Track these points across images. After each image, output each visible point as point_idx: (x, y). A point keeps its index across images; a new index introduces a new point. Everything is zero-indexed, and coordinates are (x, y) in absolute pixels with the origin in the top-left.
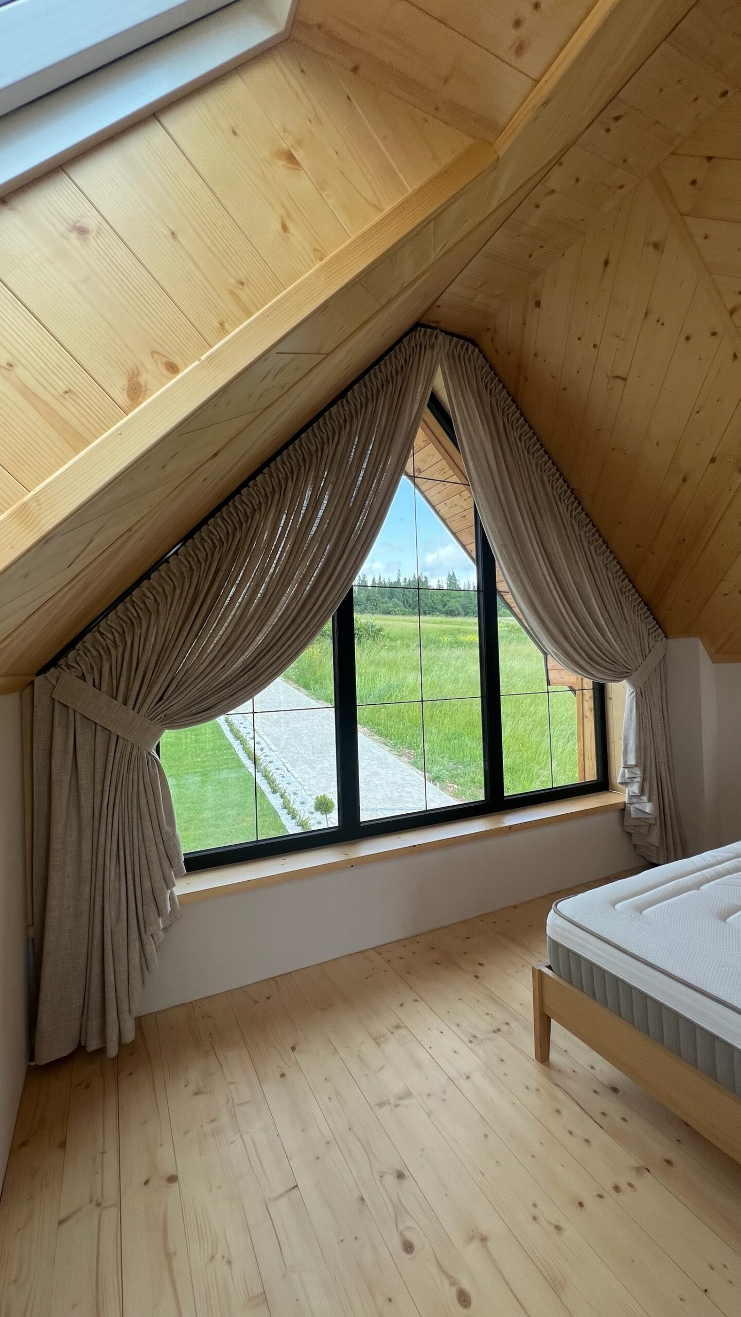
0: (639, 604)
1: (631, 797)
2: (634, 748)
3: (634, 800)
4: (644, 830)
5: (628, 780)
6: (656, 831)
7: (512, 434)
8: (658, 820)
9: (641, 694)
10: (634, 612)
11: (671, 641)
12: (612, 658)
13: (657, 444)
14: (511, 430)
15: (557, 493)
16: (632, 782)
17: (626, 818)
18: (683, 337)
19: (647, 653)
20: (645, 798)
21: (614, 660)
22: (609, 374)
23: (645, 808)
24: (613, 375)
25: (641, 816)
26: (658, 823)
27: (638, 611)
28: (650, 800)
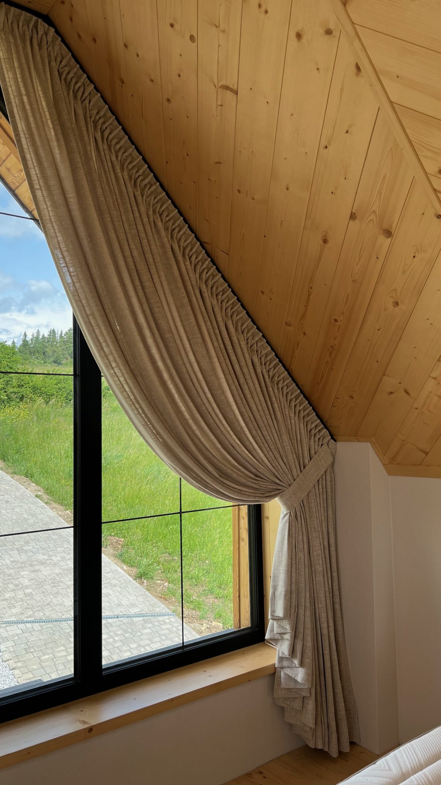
0: (297, 398)
1: (281, 659)
2: (283, 593)
3: (285, 663)
4: (297, 705)
5: (277, 637)
6: (311, 705)
7: (108, 157)
8: (313, 691)
9: (296, 517)
10: (290, 407)
11: (339, 444)
12: (254, 470)
13: (287, 189)
14: (107, 152)
15: (179, 247)
16: (283, 639)
17: (276, 687)
18: (293, 35)
19: (307, 461)
20: (296, 662)
21: (258, 473)
22: (216, 84)
23: (297, 675)
24: (220, 85)
25: (292, 685)
26: (313, 694)
27: (295, 406)
28: (302, 664)
